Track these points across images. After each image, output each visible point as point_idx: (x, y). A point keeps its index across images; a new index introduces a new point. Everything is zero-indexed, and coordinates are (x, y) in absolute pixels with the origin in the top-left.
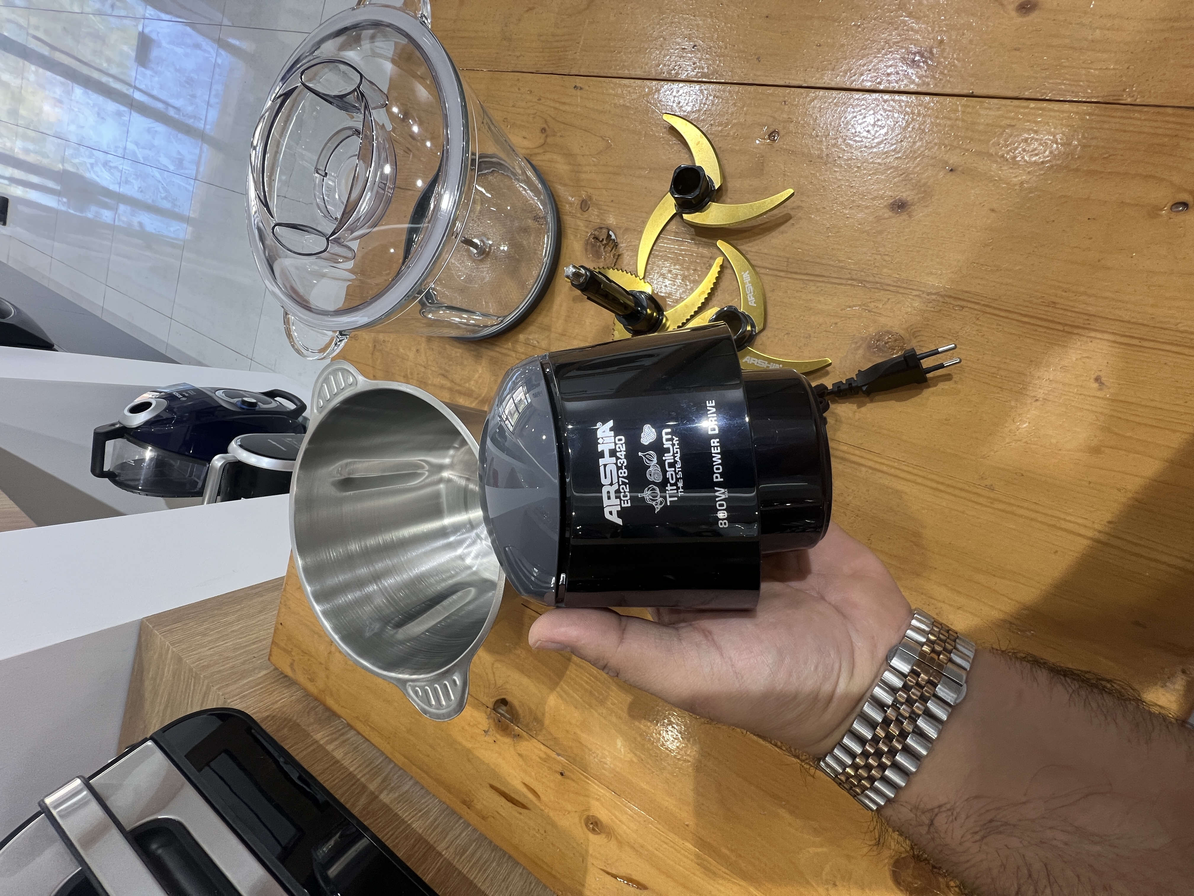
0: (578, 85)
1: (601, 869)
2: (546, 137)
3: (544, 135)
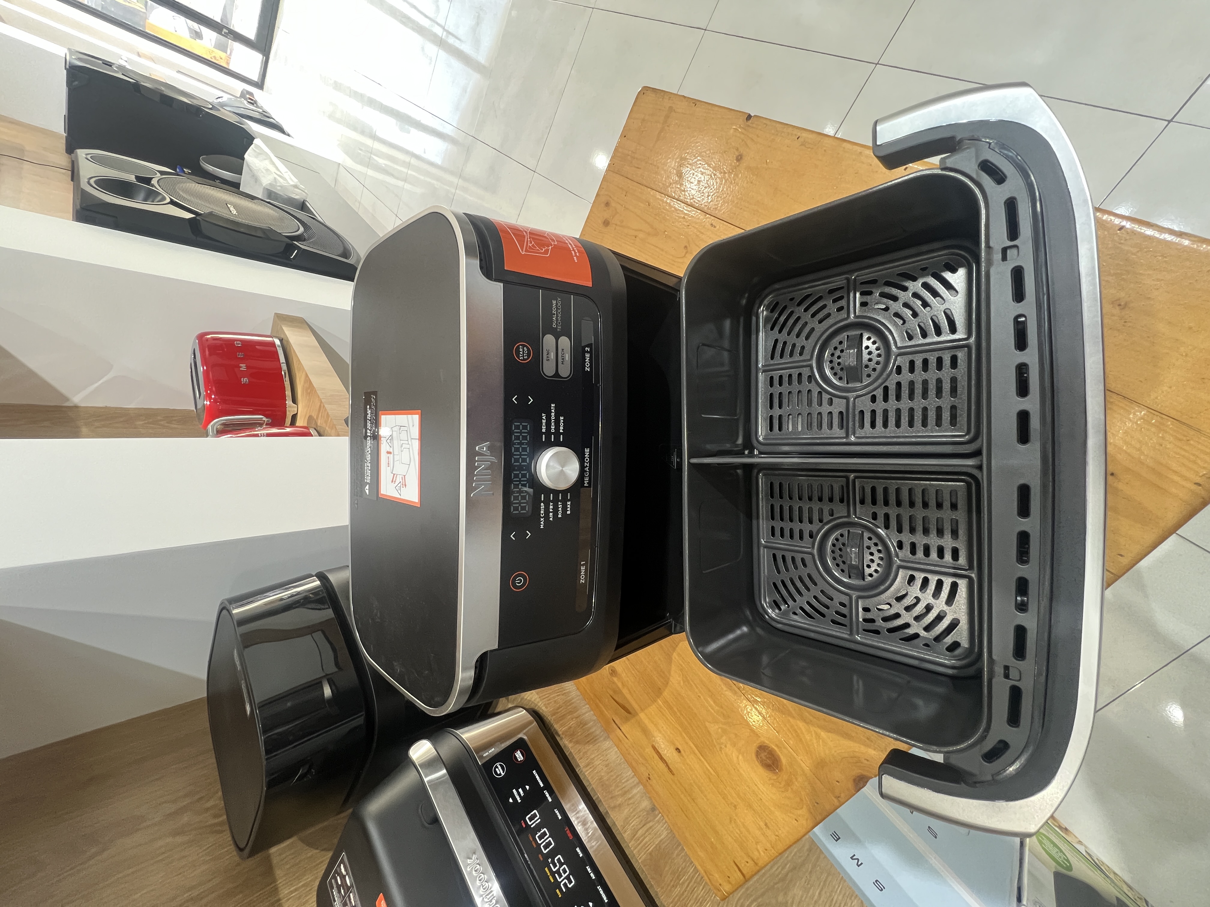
0: (714, 224)
1: (611, 697)
2: (687, 253)
3: (685, 251)
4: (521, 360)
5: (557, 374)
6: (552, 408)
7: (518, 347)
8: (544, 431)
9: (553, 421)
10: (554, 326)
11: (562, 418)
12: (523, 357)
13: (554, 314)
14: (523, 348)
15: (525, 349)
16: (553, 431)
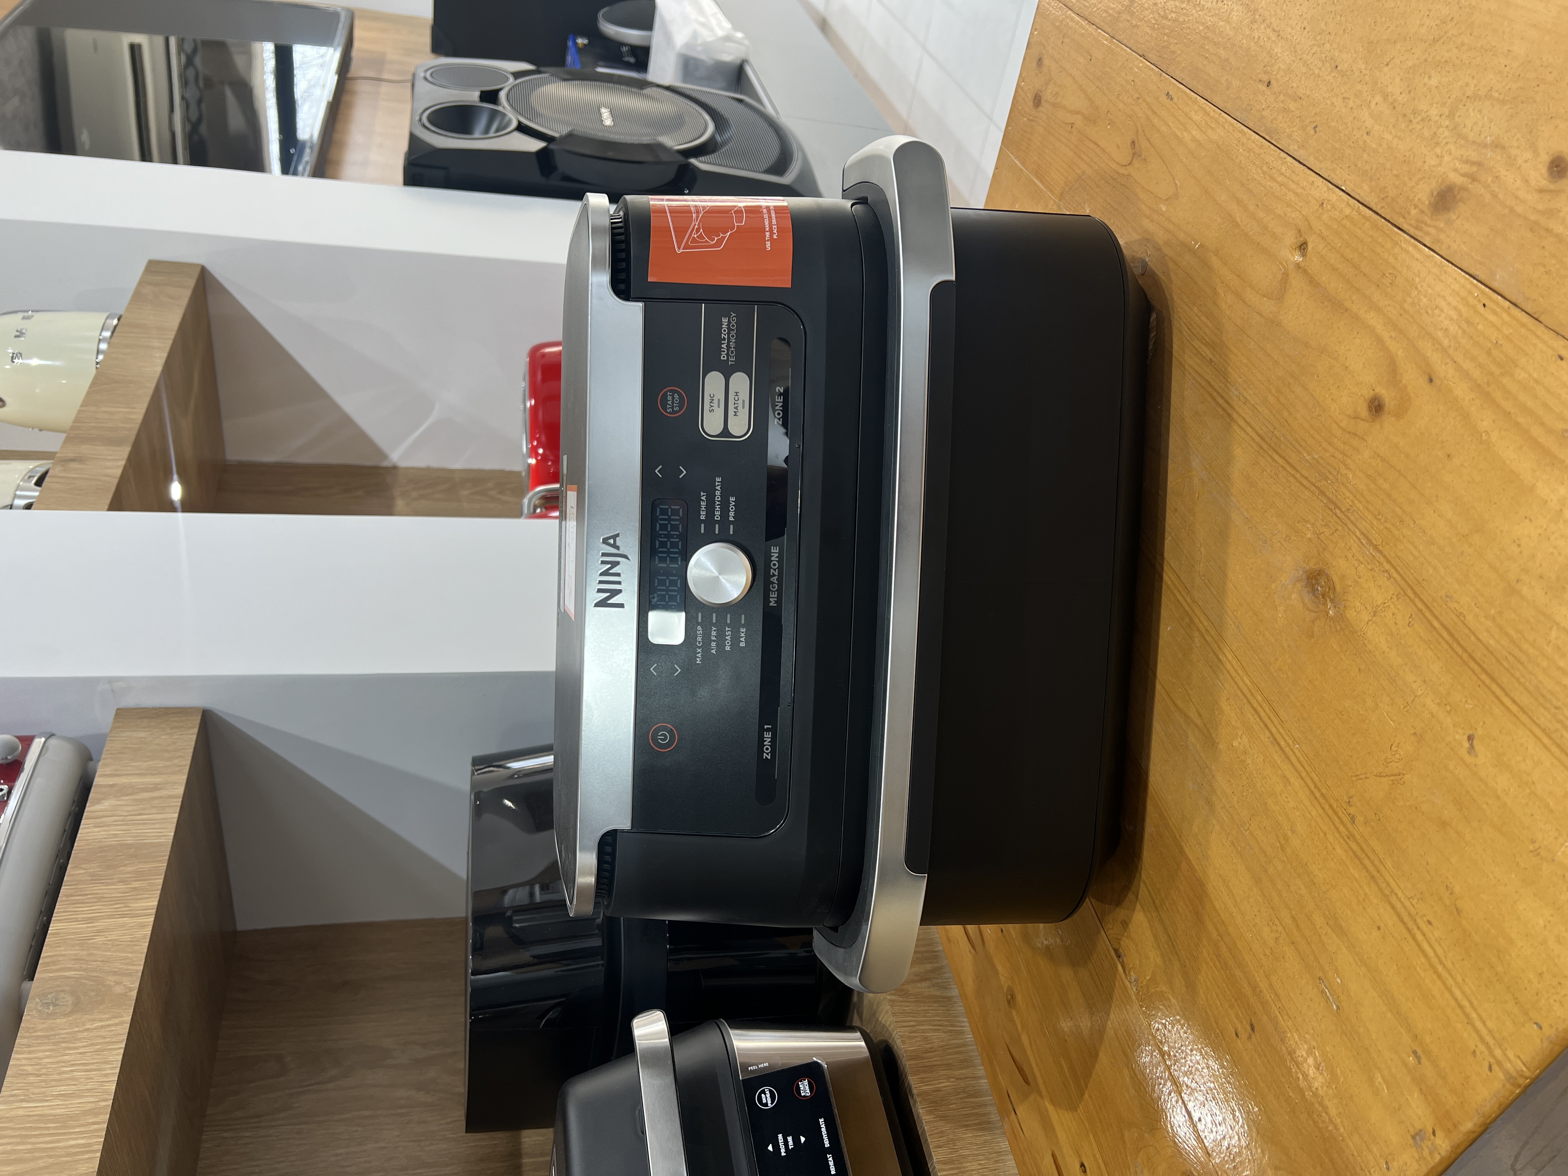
1: (1007, 1046)
2: (1134, 154)
4: (670, 413)
5: (726, 432)
6: (717, 484)
7: (665, 395)
8: (703, 517)
9: (718, 503)
10: (723, 357)
11: (732, 499)
12: (672, 408)
13: (724, 339)
14: (673, 396)
15: (676, 396)
16: (717, 517)
